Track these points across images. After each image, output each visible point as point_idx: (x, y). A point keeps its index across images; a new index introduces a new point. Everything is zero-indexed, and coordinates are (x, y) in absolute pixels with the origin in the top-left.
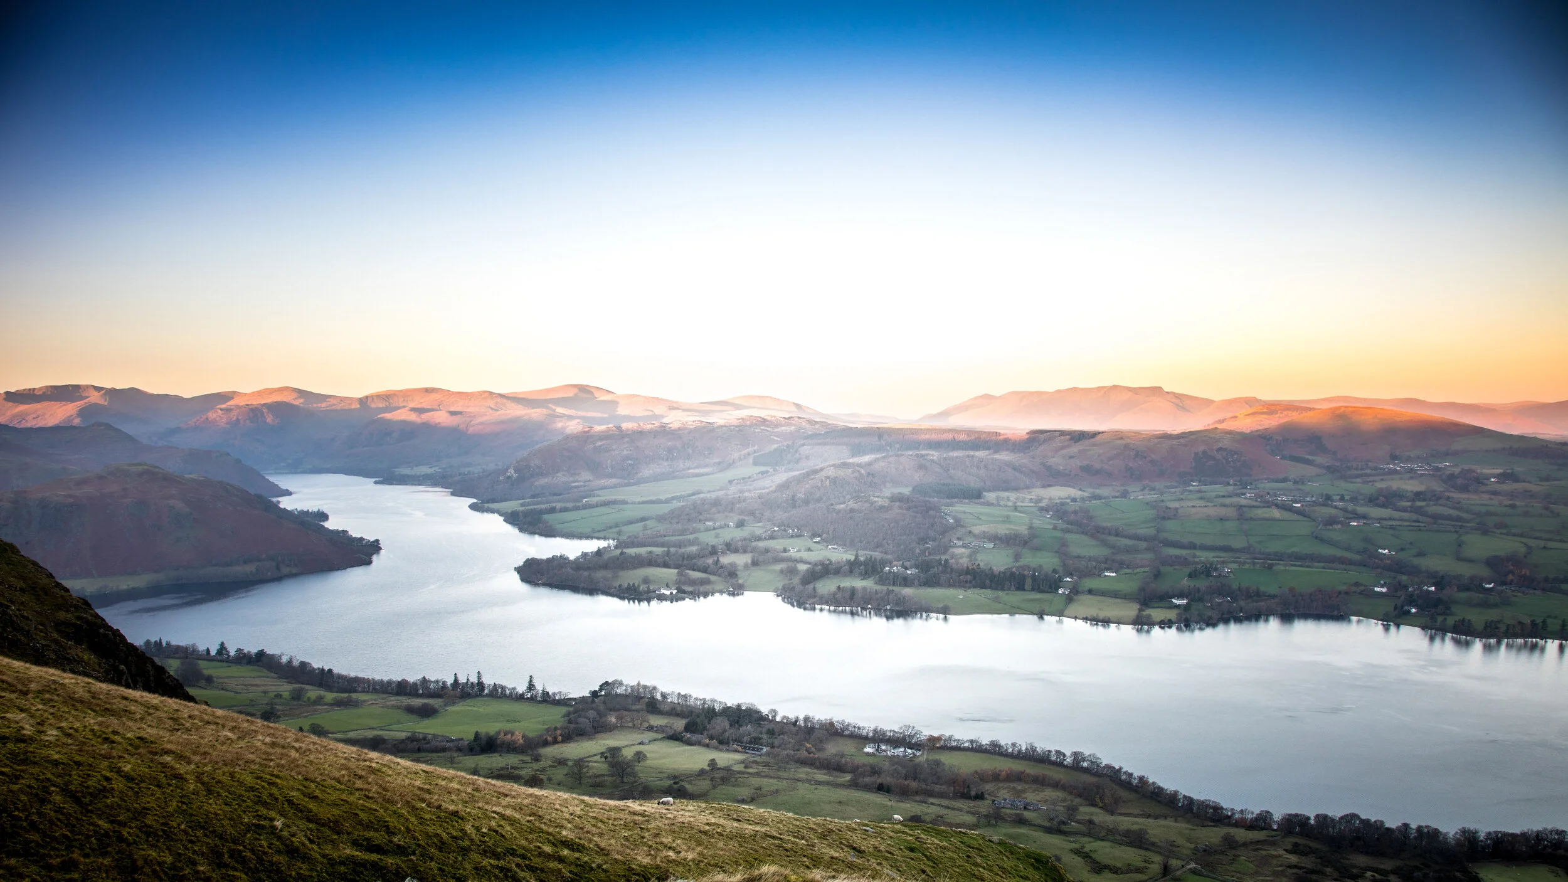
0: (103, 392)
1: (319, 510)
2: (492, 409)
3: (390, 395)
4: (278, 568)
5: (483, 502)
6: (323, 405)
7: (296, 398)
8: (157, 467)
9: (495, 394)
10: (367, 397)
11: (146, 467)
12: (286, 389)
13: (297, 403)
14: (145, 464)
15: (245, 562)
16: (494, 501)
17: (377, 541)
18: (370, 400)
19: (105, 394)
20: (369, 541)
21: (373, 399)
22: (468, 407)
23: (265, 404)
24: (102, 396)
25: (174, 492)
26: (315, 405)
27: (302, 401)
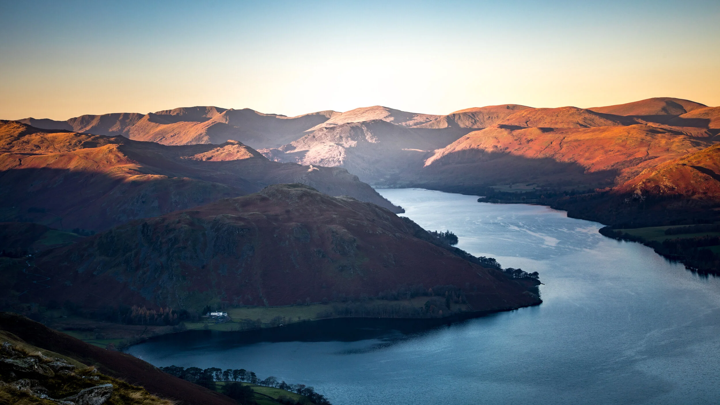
0: (224, 112)
1: (448, 232)
2: (581, 125)
3: (476, 113)
4: (448, 306)
5: (614, 227)
6: (411, 123)
7: (387, 117)
8: (313, 189)
9: (582, 109)
10: (454, 115)
11: (304, 189)
12: (378, 108)
13: (388, 121)
14: (302, 186)
15: (413, 296)
16: (627, 226)
17: (536, 274)
18: (456, 118)
19: (226, 115)
20: (526, 274)
21: (460, 117)
22: (556, 123)
23: (364, 123)
24: (223, 116)
25: (334, 216)
26: (404, 124)
27: (392, 119)
